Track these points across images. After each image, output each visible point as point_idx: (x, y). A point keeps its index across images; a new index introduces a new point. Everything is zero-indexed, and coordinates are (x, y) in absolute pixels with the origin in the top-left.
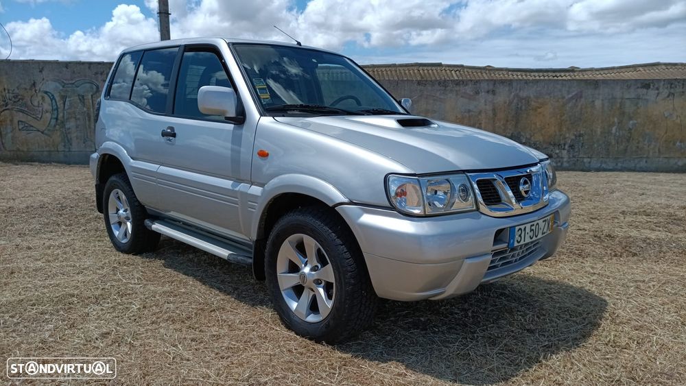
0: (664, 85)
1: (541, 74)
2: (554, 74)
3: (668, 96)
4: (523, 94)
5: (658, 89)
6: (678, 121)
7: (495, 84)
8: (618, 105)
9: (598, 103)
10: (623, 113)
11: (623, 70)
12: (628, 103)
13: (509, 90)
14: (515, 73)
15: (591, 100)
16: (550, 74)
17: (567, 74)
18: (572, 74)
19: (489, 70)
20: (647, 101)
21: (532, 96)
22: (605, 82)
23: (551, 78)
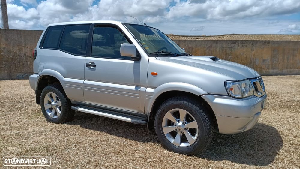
0: (240, 42)
1: (192, 38)
2: (197, 38)
3: (242, 47)
4: (190, 46)
5: (238, 44)
6: (246, 56)
7: (179, 41)
8: (225, 51)
9: (218, 49)
10: (226, 54)
11: (221, 36)
12: (228, 49)
13: (185, 44)
14: (182, 37)
15: (215, 48)
16: (195, 38)
17: (202, 38)
18: (203, 38)
19: (172, 36)
20: (235, 48)
21: (193, 46)
22: (220, 41)
23: (196, 39)
